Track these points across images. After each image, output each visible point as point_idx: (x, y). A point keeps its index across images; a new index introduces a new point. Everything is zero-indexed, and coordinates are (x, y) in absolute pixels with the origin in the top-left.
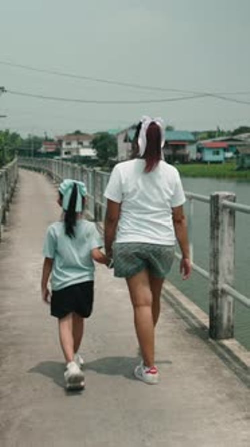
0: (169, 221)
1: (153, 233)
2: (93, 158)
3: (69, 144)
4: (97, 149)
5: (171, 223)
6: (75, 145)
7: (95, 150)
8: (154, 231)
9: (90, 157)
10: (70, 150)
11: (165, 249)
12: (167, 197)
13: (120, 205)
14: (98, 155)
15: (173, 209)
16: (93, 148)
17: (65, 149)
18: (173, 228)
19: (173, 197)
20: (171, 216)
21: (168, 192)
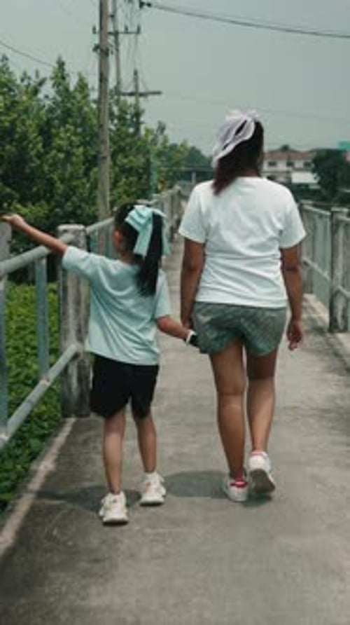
0: (274, 272)
1: (247, 290)
2: (312, 187)
3: (272, 164)
4: (319, 174)
5: (279, 273)
6: (282, 166)
7: (315, 175)
8: (248, 287)
9: (307, 185)
10: (275, 174)
11: (263, 315)
12: (271, 233)
13: (204, 245)
14: (319, 183)
15: (281, 250)
16: (313, 171)
17: (266, 172)
18: (280, 281)
19: (281, 232)
20: (280, 263)
21: (273, 227)
